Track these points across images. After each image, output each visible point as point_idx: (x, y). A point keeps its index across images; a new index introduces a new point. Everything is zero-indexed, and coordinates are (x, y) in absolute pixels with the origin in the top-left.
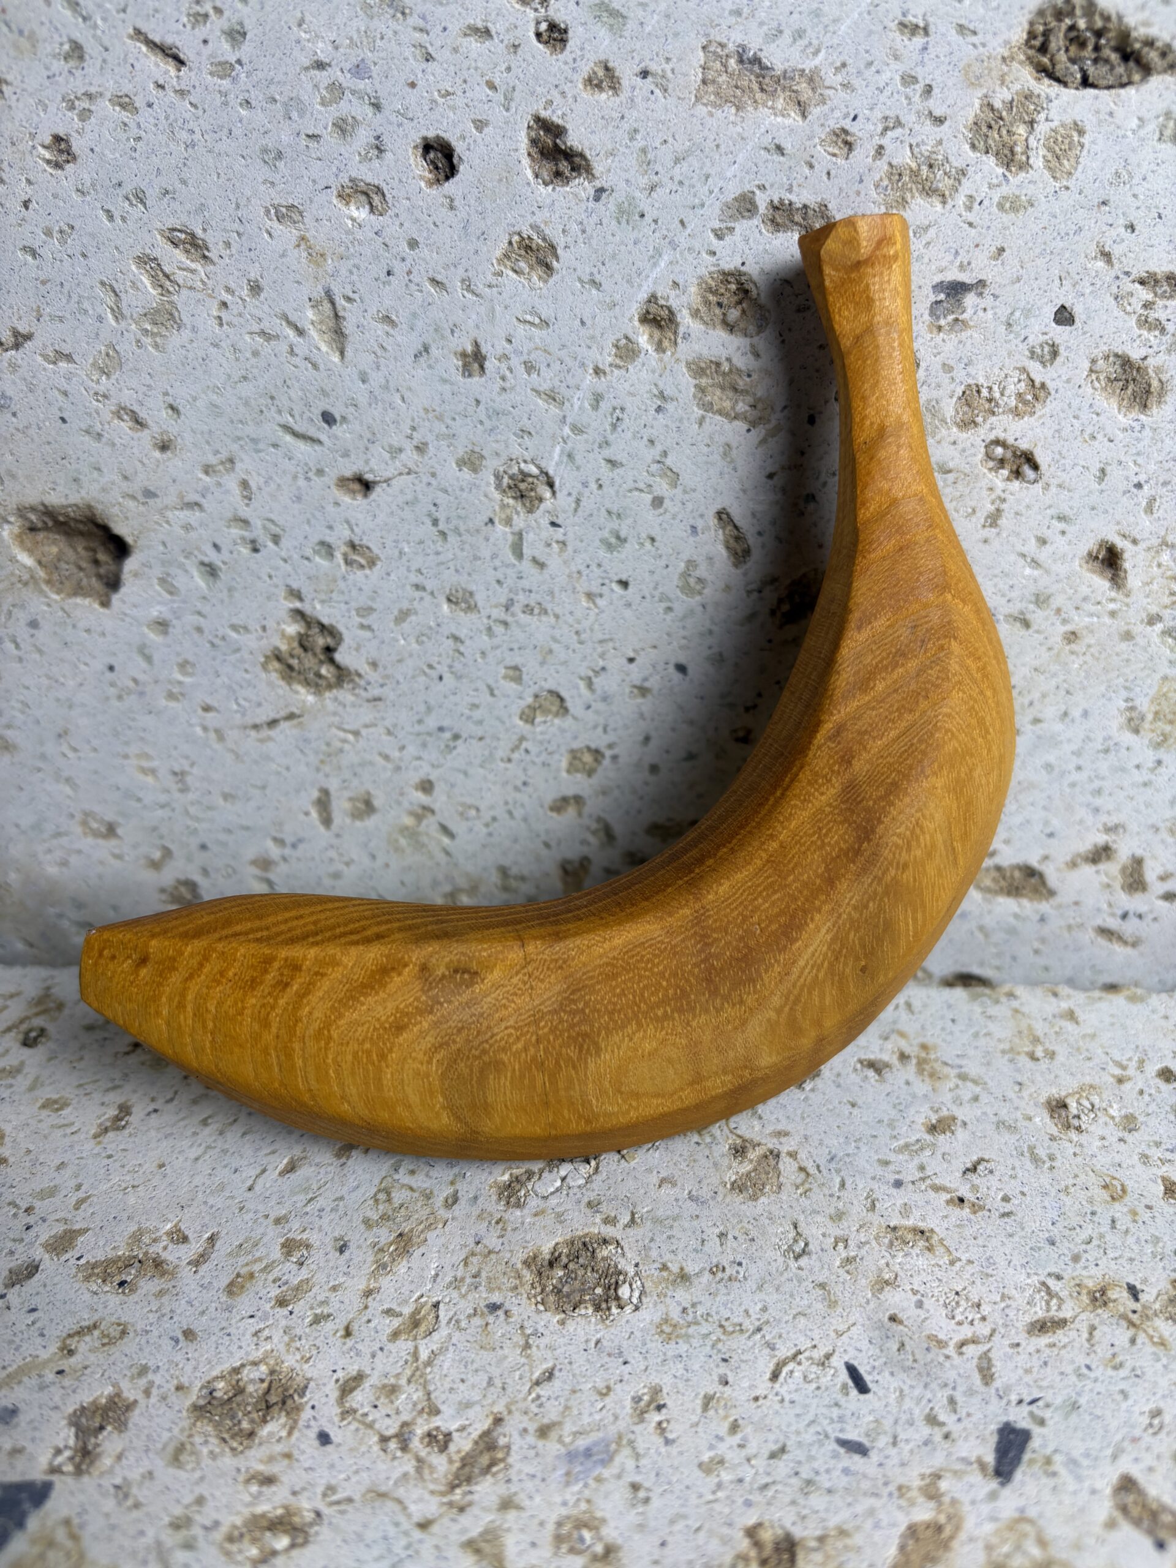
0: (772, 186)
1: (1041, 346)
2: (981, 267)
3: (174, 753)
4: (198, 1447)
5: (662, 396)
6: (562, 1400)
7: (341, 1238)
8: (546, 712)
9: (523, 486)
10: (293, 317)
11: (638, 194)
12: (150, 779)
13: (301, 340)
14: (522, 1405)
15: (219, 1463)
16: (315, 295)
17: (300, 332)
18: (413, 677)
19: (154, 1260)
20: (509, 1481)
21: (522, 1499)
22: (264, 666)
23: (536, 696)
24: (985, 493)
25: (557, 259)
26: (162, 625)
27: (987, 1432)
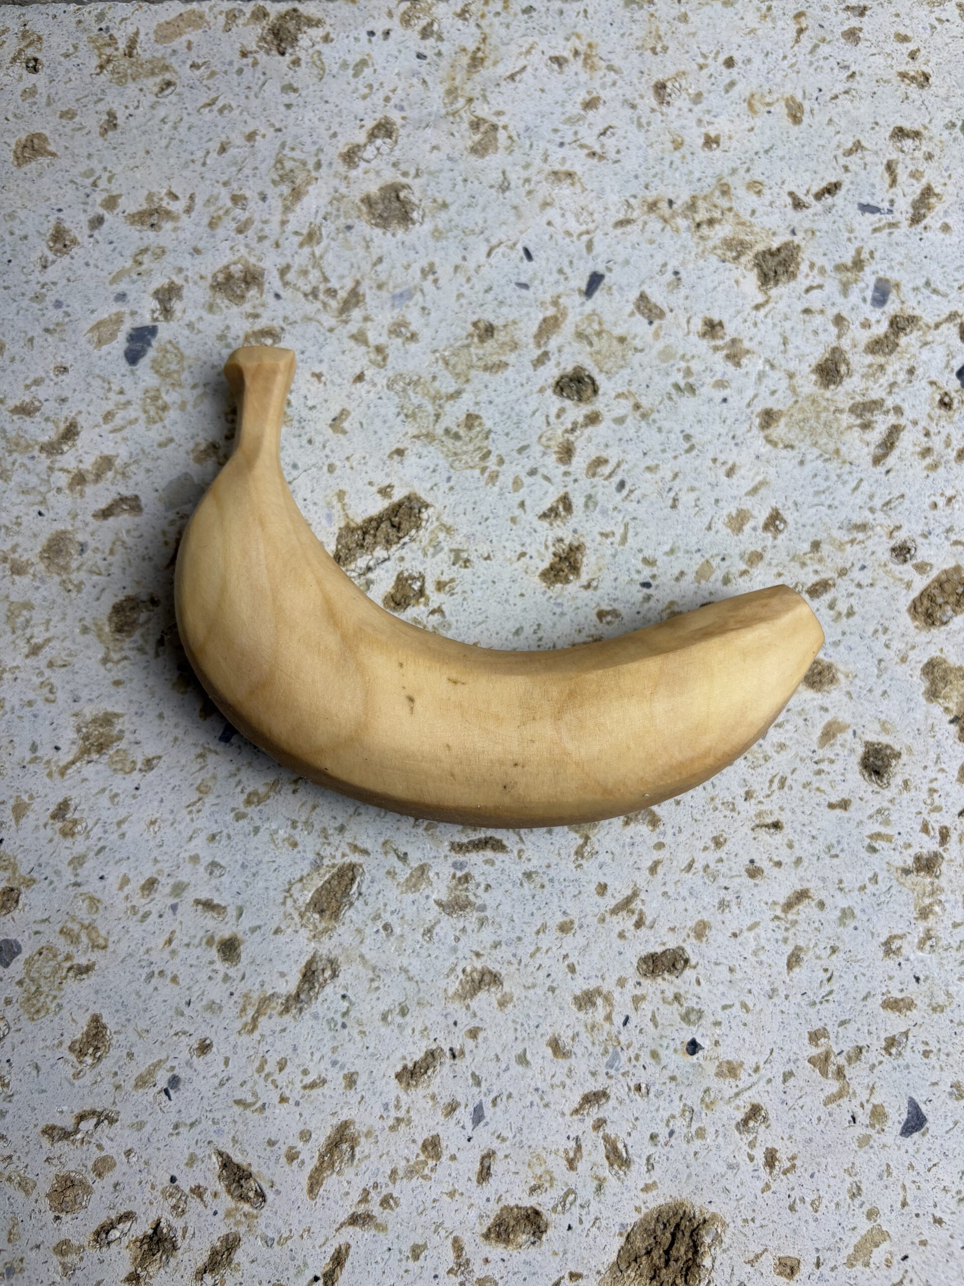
4: (219, 304)
6: (387, 272)
7: (262, 193)
14: (368, 275)
15: (231, 310)
19: (165, 211)
20: (366, 309)
21: (373, 316)
27: (585, 276)
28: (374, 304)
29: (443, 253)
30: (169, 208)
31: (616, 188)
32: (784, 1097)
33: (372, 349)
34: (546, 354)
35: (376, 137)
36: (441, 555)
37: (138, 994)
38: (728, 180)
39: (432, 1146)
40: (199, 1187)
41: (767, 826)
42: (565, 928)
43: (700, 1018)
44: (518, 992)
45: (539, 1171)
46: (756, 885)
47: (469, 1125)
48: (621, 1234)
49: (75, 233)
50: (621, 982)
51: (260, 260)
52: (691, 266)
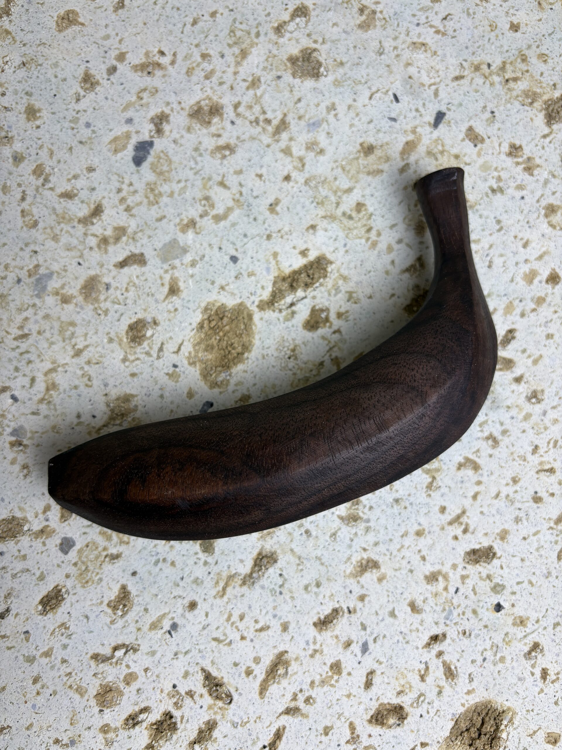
4: (194, 127)
6: (304, 108)
7: (221, 52)
14: (292, 110)
15: (202, 131)
19: (157, 63)
20: (291, 133)
21: (295, 138)
27: (433, 114)
28: (296, 129)
29: (340, 97)
30: (160, 61)
31: (454, 54)
32: (553, 637)
33: (295, 159)
34: (407, 165)
35: (296, 16)
36: (340, 295)
37: (150, 573)
38: (526, 52)
39: (336, 667)
40: (191, 691)
41: (547, 471)
42: (419, 534)
43: (503, 589)
44: (390, 573)
45: (402, 682)
46: (538, 507)
47: (359, 654)
48: (452, 720)
49: (98, 77)
50: (454, 566)
51: (221, 98)
52: (502, 108)
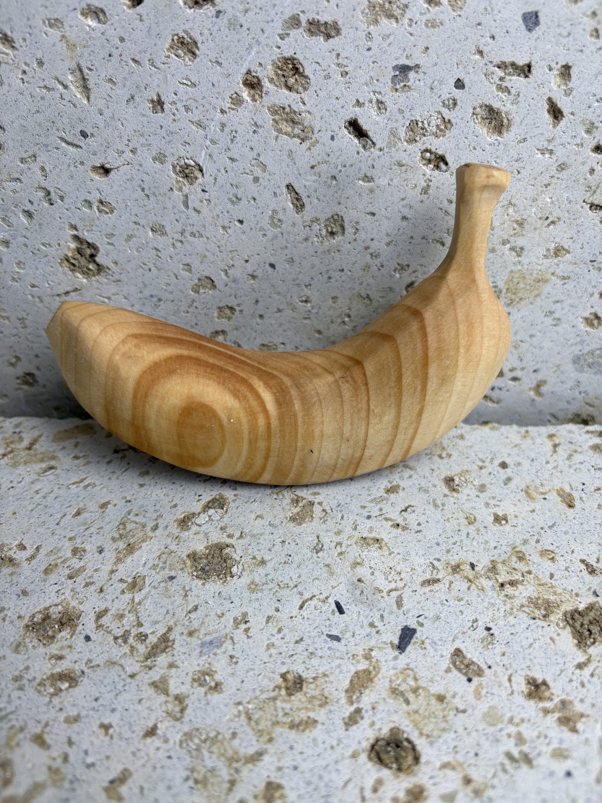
0: (308, 11)
1: (448, 100)
2: (418, 58)
3: (17, 308)
4: (27, 644)
5: (256, 124)
6: (201, 620)
7: (101, 547)
8: (205, 287)
9: (187, 171)
10: (61, 79)
11: (238, 14)
12: (7, 322)
13: (66, 91)
14: (182, 623)
15: (36, 651)
16: (71, 67)
17: (66, 87)
18: (136, 269)
19: (9, 558)
20: (173, 655)
21: (179, 663)
22: (61, 264)
23: (199, 280)
24: (421, 176)
25: (198, 50)
26: (6, 243)
27: (396, 630)
28: (183, 650)
29: (257, 603)
30: (14, 556)
31: (421, 552)
33: (170, 699)
34: (358, 711)
35: (209, 508)
38: (521, 548)
51: (81, 603)
52: (501, 623)
